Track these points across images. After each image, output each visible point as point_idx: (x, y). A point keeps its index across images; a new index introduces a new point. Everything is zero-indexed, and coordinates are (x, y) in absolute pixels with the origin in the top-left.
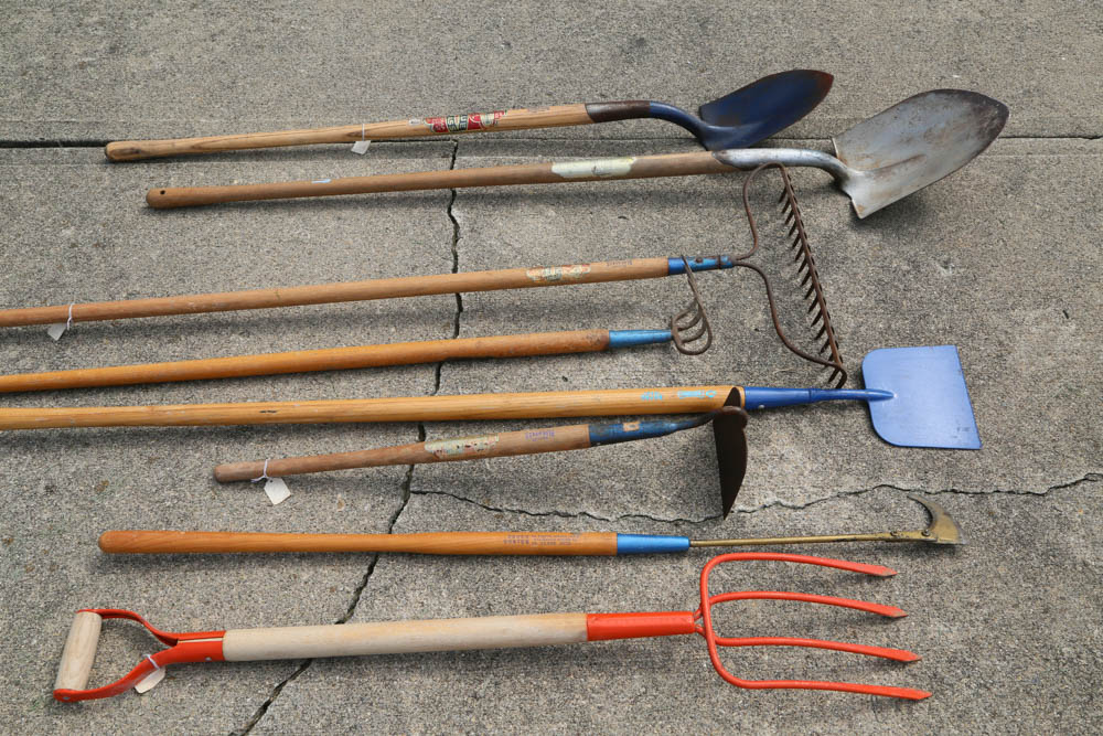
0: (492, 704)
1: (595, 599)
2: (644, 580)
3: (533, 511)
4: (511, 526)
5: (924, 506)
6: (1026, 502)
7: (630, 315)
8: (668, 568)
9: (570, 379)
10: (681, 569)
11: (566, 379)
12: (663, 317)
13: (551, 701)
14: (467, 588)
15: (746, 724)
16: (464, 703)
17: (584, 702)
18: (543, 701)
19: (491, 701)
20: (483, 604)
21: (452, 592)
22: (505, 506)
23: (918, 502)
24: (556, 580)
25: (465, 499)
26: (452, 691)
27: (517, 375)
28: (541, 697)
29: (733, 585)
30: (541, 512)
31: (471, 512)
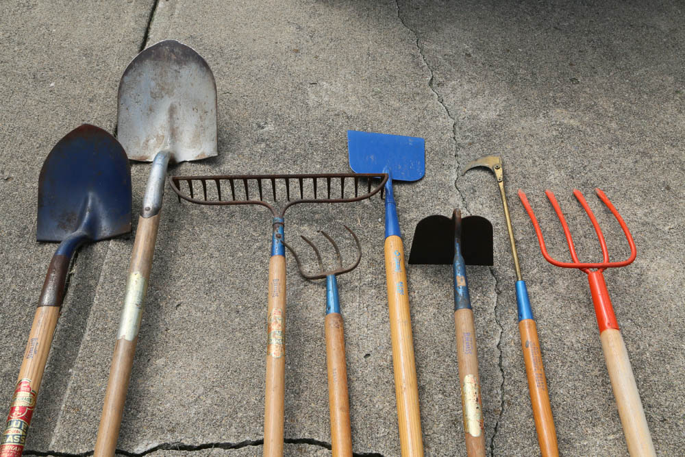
0: (666, 410)
1: (569, 344)
2: (547, 315)
3: (501, 380)
4: (517, 395)
5: (469, 170)
6: (461, 128)
7: (299, 307)
8: (535, 300)
9: (367, 352)
10: (534, 293)
11: (368, 355)
12: (302, 287)
13: (653, 373)
14: (577, 426)
15: (638, 271)
16: (671, 428)
17: (648, 354)
18: (653, 378)
19: (664, 411)
20: (588, 415)
21: (583, 436)
22: (499, 399)
23: (466, 172)
24: (558, 366)
25: (495, 429)
26: (664, 437)
27: (362, 391)
28: (652, 379)
29: (542, 267)
30: (501, 374)
31: (507, 424)
